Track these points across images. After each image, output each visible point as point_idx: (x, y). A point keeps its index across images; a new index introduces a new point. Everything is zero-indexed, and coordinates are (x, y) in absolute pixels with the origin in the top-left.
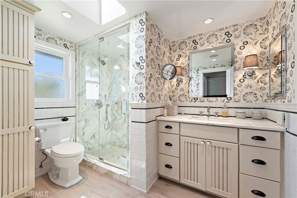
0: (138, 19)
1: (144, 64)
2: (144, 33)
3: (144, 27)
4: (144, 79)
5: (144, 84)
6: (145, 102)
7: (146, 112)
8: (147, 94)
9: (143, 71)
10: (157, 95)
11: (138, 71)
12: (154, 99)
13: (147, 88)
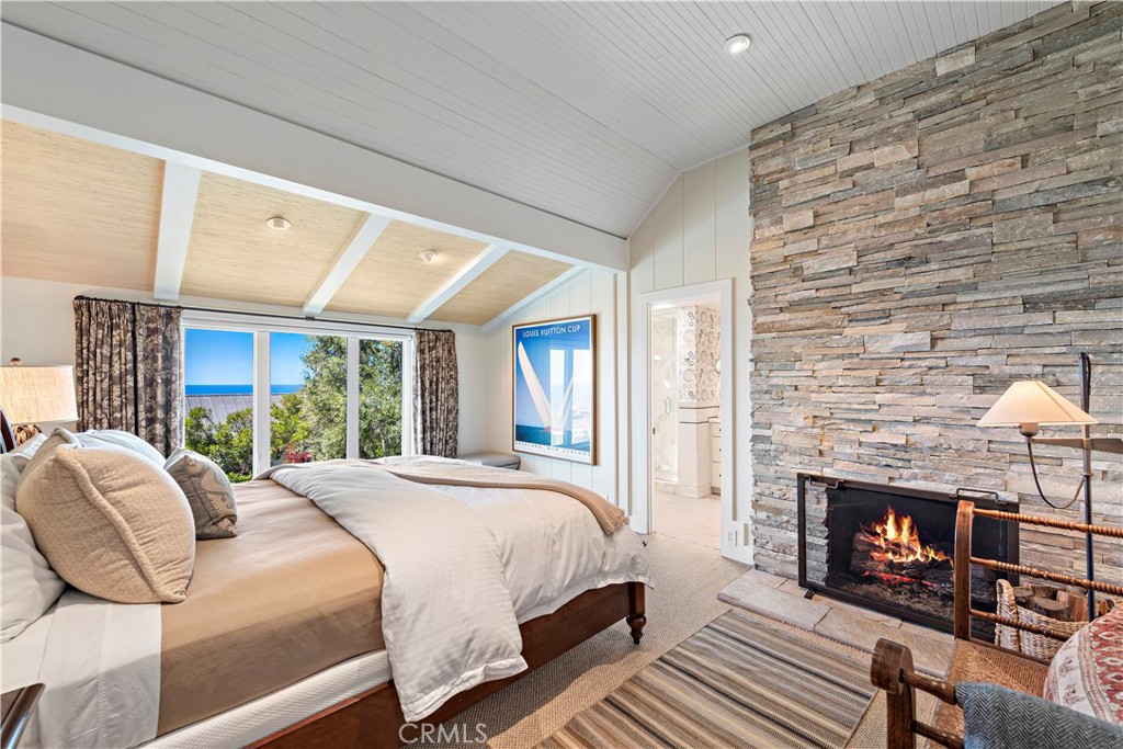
0: (688, 311)
1: (694, 361)
2: (693, 328)
3: (694, 321)
4: (693, 378)
5: (694, 382)
6: (695, 401)
7: (697, 413)
8: (697, 392)
9: (693, 368)
10: (709, 392)
11: (686, 367)
12: (705, 397)
13: (697, 386)
